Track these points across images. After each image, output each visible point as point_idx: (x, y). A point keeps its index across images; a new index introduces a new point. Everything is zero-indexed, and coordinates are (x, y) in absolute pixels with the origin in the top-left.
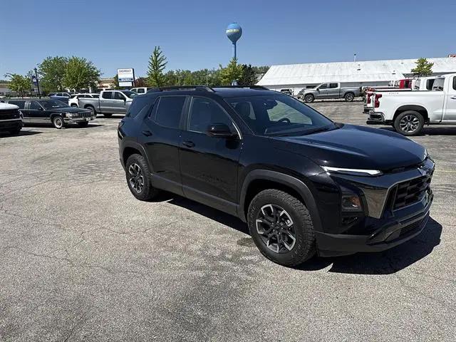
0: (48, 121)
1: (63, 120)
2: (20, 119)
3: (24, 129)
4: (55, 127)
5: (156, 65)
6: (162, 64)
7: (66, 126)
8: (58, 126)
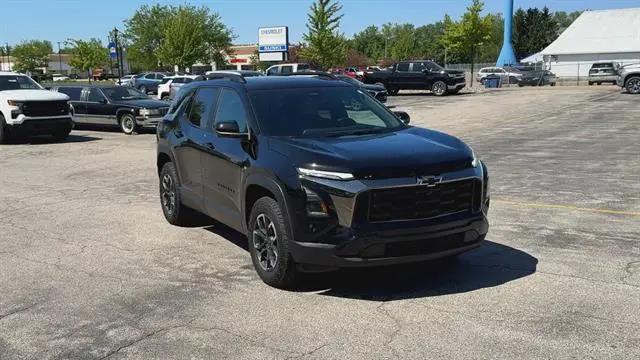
0: (112, 121)
1: (134, 121)
2: (70, 116)
3: (74, 133)
4: (121, 131)
5: (321, 19)
6: (332, 18)
7: (140, 130)
8: (127, 130)
